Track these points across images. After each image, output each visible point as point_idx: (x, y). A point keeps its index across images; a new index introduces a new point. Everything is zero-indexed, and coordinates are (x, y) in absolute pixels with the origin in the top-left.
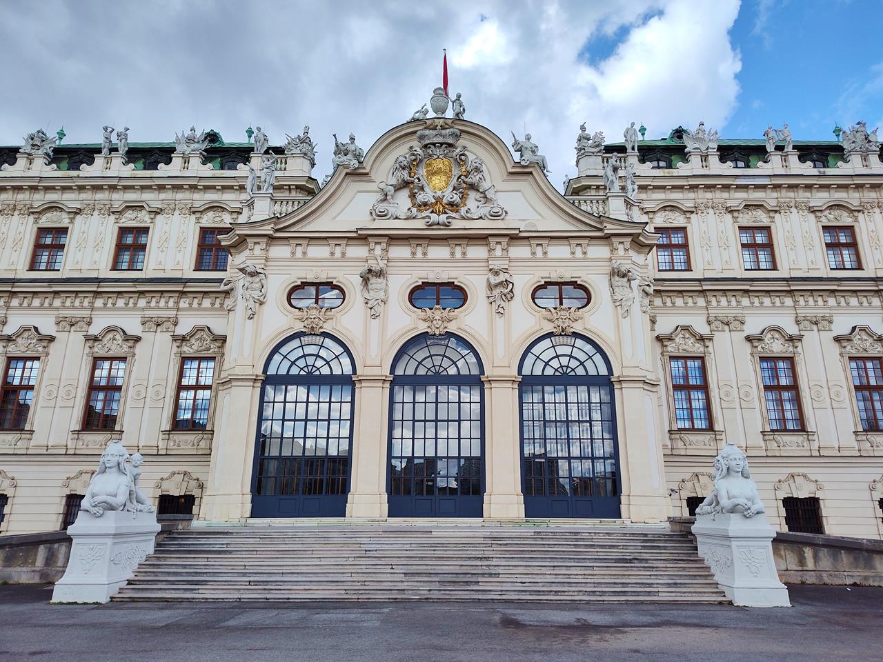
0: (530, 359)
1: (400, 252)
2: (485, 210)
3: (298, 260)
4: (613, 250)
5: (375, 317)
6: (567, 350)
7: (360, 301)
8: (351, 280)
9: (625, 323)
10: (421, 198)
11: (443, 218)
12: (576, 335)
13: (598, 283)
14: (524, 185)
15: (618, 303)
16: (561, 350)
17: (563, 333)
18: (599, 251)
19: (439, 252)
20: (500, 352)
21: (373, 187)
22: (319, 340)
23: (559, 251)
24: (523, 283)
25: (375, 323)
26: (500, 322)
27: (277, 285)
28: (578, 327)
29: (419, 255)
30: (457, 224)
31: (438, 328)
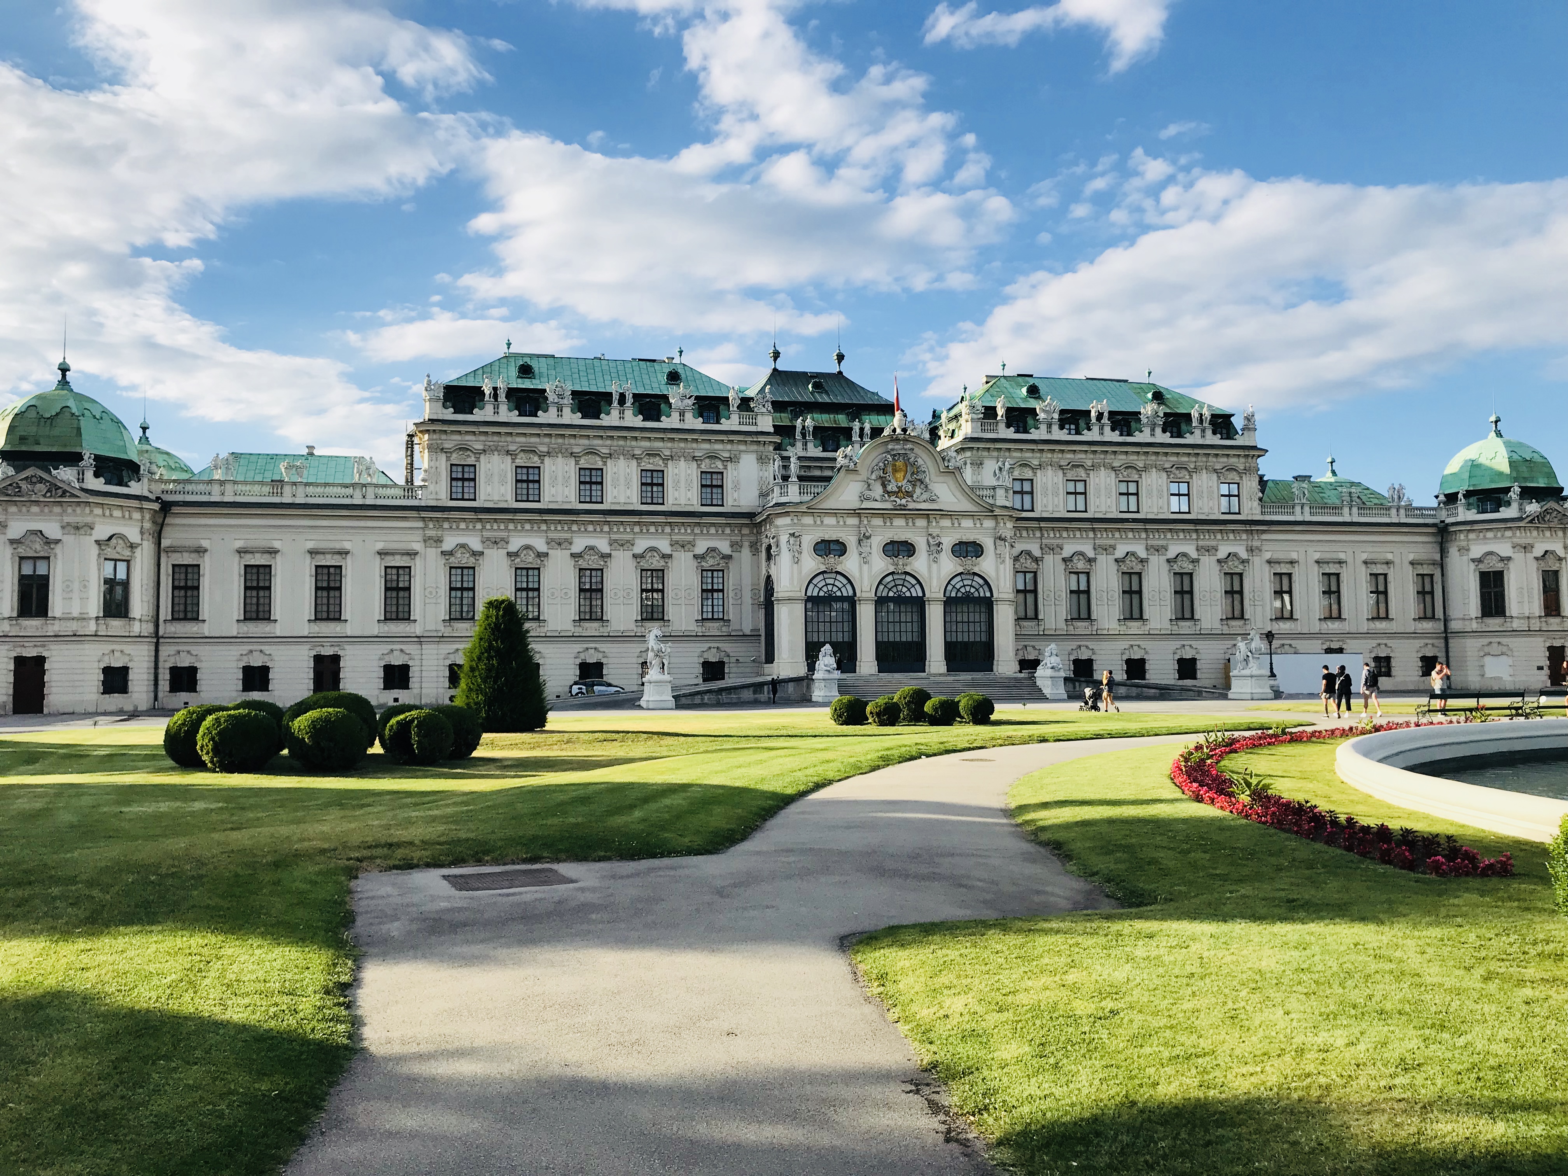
0: (950, 587)
1: (878, 521)
2: (925, 496)
3: (818, 526)
4: (997, 523)
5: (865, 563)
6: (969, 582)
7: (855, 550)
8: (851, 541)
9: (1002, 566)
10: (889, 488)
11: (904, 501)
12: (975, 574)
13: (988, 543)
14: (949, 479)
15: (999, 556)
16: (966, 582)
17: (968, 573)
18: (989, 523)
19: (899, 522)
20: (935, 583)
21: (859, 478)
22: (834, 575)
23: (967, 523)
24: (948, 542)
25: (865, 567)
26: (934, 566)
27: (808, 540)
28: (976, 570)
29: (888, 524)
30: (911, 505)
31: (901, 569)
